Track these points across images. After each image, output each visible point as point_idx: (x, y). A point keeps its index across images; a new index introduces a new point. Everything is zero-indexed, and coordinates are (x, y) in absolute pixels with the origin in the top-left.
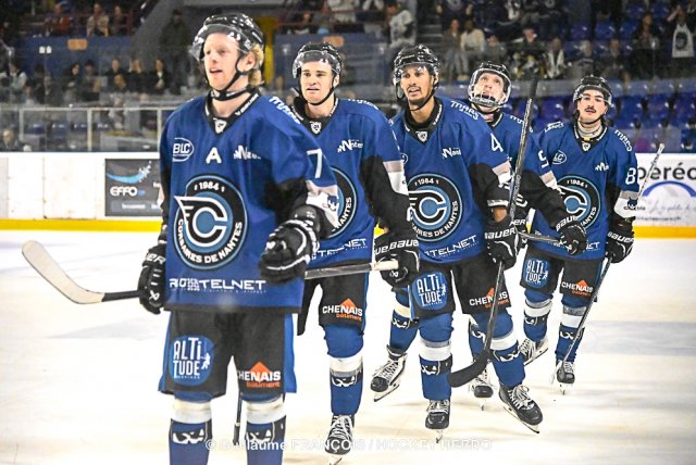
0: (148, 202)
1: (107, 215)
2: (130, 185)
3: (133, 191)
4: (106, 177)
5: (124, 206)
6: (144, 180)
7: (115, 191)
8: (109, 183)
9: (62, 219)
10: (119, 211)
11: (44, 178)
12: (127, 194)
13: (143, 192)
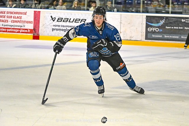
0: (163, 35)
1: (146, 39)
2: (156, 27)
3: (157, 30)
4: (146, 23)
5: (153, 36)
6: (162, 25)
7: (150, 29)
8: (147, 26)
9: (127, 40)
10: (151, 38)
11: (121, 23)
12: (154, 31)
13: (161, 30)
